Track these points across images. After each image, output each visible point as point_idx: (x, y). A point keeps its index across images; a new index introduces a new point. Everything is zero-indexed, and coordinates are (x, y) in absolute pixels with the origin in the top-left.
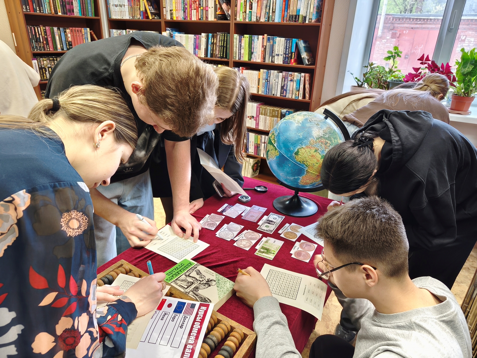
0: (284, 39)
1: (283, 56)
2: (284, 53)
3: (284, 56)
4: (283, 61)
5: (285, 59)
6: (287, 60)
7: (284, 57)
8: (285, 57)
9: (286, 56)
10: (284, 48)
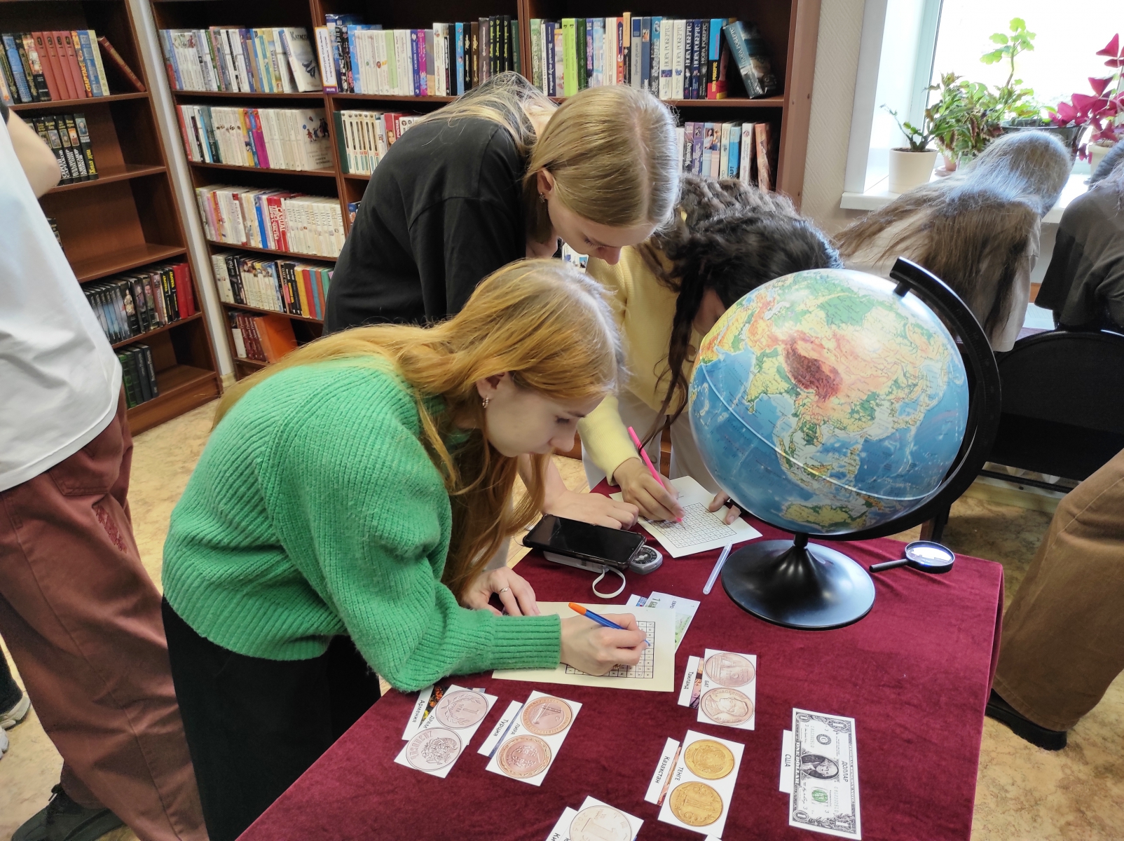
0: (684, 21)
1: (682, 74)
2: (686, 67)
3: (688, 75)
4: (686, 90)
5: (691, 85)
6: (695, 86)
7: (685, 78)
8: (691, 78)
9: (691, 73)
10: (686, 50)
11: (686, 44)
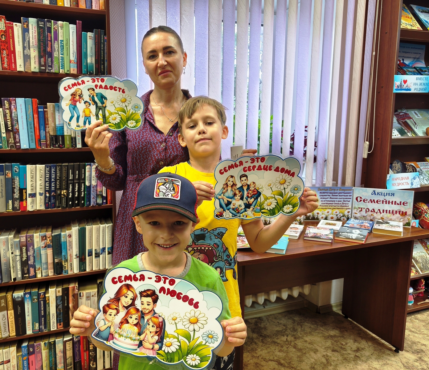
0: (44, 165)
1: (44, 195)
2: (46, 191)
3: (48, 195)
4: (45, 203)
5: (50, 200)
6: (53, 201)
7: (46, 197)
8: (50, 197)
9: (50, 194)
10: (46, 182)
11: (45, 178)
